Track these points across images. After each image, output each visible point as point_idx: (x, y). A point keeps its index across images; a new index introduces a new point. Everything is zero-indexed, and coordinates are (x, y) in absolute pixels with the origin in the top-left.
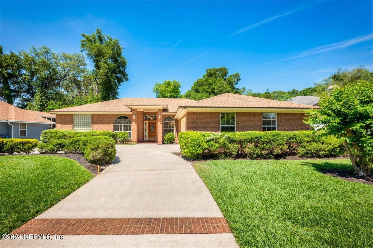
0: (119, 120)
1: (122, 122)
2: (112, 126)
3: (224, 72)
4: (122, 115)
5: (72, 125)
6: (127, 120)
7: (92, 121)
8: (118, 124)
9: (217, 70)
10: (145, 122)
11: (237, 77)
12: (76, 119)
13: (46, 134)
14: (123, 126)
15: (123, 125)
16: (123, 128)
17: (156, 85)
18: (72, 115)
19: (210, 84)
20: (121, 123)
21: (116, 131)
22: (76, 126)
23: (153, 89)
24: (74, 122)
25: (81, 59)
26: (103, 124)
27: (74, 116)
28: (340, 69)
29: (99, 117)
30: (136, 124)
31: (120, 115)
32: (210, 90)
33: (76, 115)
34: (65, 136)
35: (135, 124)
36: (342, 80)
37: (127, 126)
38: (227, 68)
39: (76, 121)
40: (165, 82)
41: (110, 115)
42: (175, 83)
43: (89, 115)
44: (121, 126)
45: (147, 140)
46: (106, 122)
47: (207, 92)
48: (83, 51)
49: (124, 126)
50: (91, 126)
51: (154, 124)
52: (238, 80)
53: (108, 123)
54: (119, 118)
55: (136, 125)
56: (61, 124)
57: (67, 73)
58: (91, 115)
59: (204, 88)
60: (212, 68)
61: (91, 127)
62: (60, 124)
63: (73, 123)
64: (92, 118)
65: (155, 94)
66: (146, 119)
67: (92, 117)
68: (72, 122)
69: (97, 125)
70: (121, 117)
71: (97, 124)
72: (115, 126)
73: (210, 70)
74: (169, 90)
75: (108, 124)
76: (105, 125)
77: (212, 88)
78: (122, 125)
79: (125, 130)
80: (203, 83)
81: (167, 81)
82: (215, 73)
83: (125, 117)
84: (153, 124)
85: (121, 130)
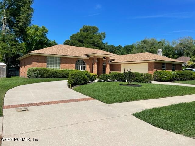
0: (78, 62)
5: (46, 64)
6: (83, 63)
9: (92, 28)
11: (104, 35)
12: (49, 60)
18: (46, 56)
20: (79, 65)
22: (49, 65)
24: (47, 62)
27: (47, 58)
33: (49, 57)
38: (98, 28)
41: (73, 59)
43: (58, 57)
44: (80, 67)
46: (70, 63)
49: (82, 67)
50: (60, 65)
58: (60, 58)
61: (60, 67)
64: (61, 60)
69: (64, 65)
70: (79, 60)
83: (82, 61)
85: (79, 69)
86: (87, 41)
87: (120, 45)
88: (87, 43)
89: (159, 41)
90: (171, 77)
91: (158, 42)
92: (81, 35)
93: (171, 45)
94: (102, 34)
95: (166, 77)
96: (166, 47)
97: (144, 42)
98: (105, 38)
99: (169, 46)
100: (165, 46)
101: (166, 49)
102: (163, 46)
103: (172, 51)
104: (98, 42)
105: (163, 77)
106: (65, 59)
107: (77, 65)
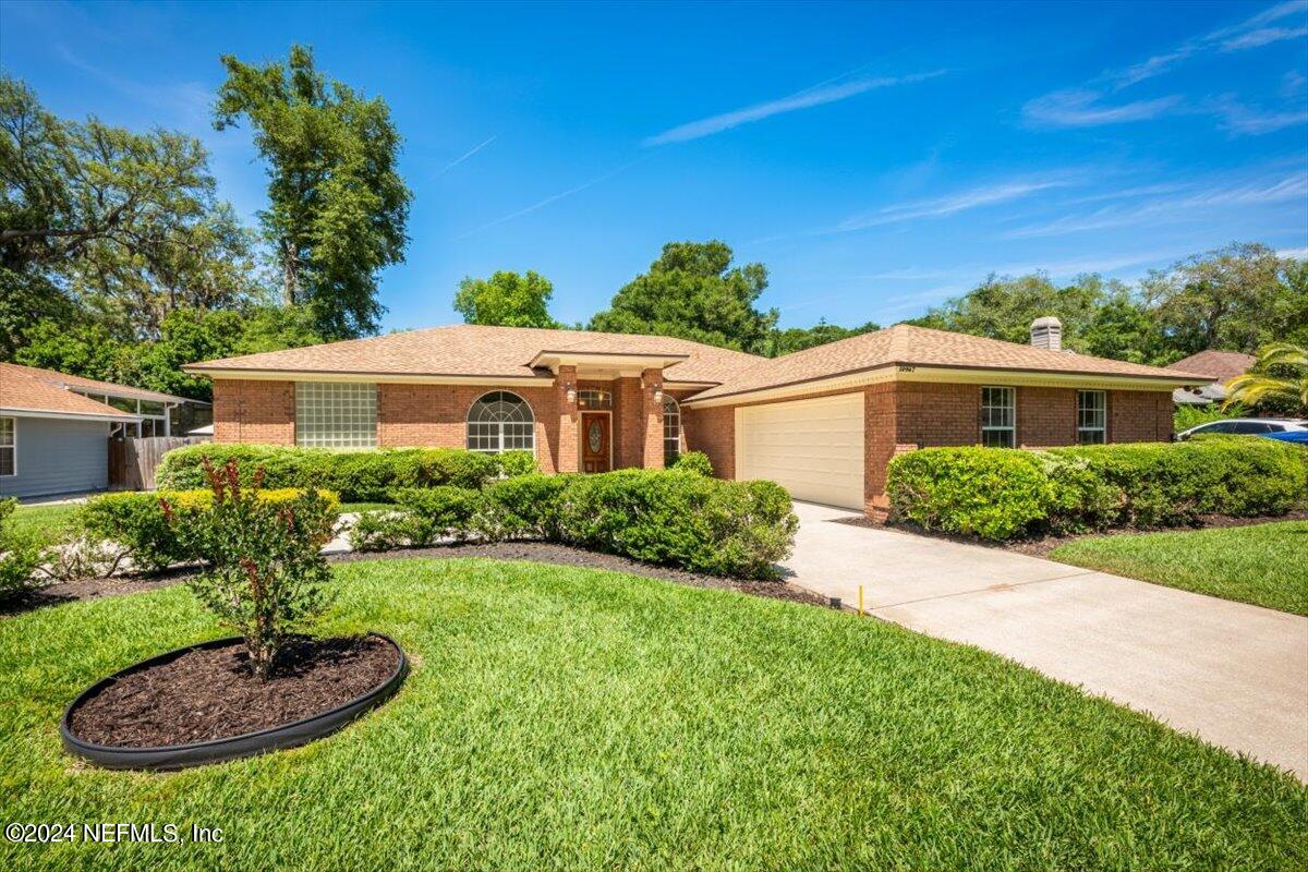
0: (486, 407)
1: (498, 415)
2: (462, 429)
3: (717, 256)
4: (499, 387)
5: (292, 425)
6: (517, 407)
7: (379, 408)
8: (484, 420)
9: (699, 250)
11: (759, 276)
12: (309, 403)
13: (193, 463)
14: (501, 428)
15: (501, 424)
16: (501, 437)
17: (464, 284)
18: (292, 383)
19: (688, 294)
20: (493, 419)
21: (475, 445)
22: (309, 428)
23: (455, 298)
24: (298, 415)
25: (187, 155)
26: (426, 421)
27: (298, 391)
28: (993, 275)
29: (407, 393)
31: (493, 387)
32: (688, 313)
33: (309, 385)
34: (292, 470)
36: (998, 304)
37: (518, 430)
38: (729, 246)
39: (309, 411)
40: (498, 275)
41: (455, 389)
42: (532, 279)
43: (364, 386)
44: (495, 430)
46: (436, 413)
47: (681, 317)
48: (227, 127)
49: (508, 430)
50: (374, 428)
51: (601, 422)
52: (761, 286)
53: (445, 418)
54: (486, 399)
56: (240, 421)
57: (120, 209)
58: (372, 386)
59: (673, 303)
60: (683, 243)
61: (373, 435)
62: (234, 420)
63: (294, 420)
64: (379, 400)
65: (460, 316)
67: (379, 396)
68: (290, 415)
69: (399, 425)
70: (492, 397)
71: (400, 421)
72: (472, 430)
73: (677, 246)
74: (513, 304)
75: (445, 422)
76: (435, 425)
77: (695, 307)
78: (497, 426)
79: (508, 443)
80: (663, 289)
81: (505, 272)
82: (694, 260)
83: (510, 397)
84: (598, 420)
85: (495, 444)
86: (670, 308)
87: (870, 323)
88: (669, 319)
89: (1063, 288)
90: (1034, 504)
91: (1061, 293)
92: (645, 285)
93: (1135, 299)
94: (748, 271)
95: (976, 506)
96: (1106, 312)
97: (984, 297)
98: (765, 291)
99: (1121, 306)
100: (1101, 305)
101: (1102, 322)
102: (1084, 306)
103: (1143, 333)
104: (724, 311)
105: (957, 503)
106: (402, 391)
107: (479, 423)
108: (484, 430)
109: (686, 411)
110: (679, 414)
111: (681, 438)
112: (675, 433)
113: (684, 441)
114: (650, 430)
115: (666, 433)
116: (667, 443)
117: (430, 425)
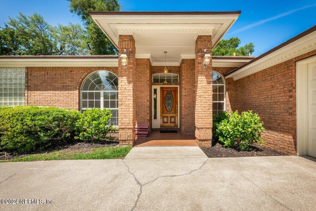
0: (92, 81)
4: (99, 68)
6: (112, 81)
7: (27, 82)
8: (91, 90)
10: (154, 87)
14: (102, 94)
16: (102, 100)
20: (97, 89)
21: (86, 107)
26: (54, 90)
29: (43, 72)
30: (131, 85)
31: (96, 68)
35: (129, 82)
44: (98, 96)
45: (159, 127)
46: (59, 85)
49: (106, 96)
50: (24, 94)
51: (173, 93)
53: (65, 88)
54: (93, 77)
55: (131, 87)
61: (24, 99)
64: (27, 77)
66: (156, 81)
67: (27, 74)
72: (85, 96)
75: (66, 91)
76: (60, 93)
78: (99, 94)
79: (106, 105)
84: (171, 91)
85: (98, 105)
106: (40, 71)
107: (88, 91)
108: (91, 95)
109: (229, 82)
110: (224, 85)
111: (226, 102)
112: (221, 98)
113: (229, 103)
114: (199, 92)
115: (214, 97)
116: (214, 105)
117: (57, 92)
